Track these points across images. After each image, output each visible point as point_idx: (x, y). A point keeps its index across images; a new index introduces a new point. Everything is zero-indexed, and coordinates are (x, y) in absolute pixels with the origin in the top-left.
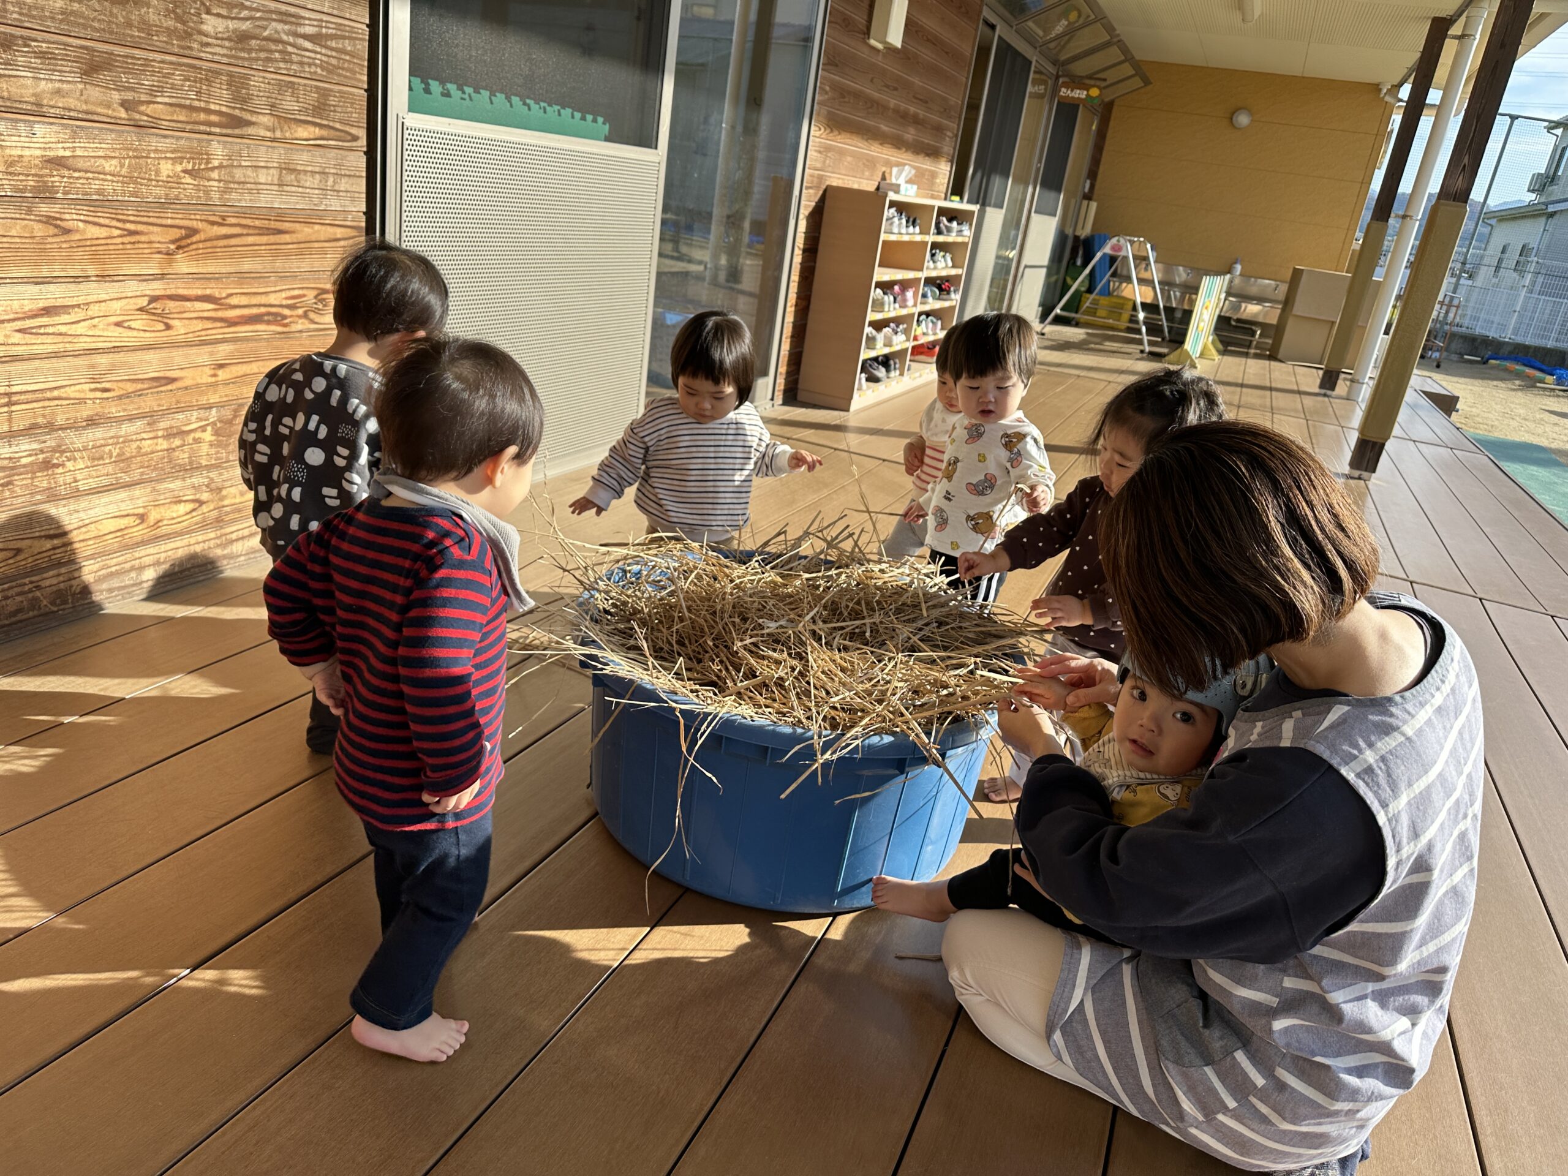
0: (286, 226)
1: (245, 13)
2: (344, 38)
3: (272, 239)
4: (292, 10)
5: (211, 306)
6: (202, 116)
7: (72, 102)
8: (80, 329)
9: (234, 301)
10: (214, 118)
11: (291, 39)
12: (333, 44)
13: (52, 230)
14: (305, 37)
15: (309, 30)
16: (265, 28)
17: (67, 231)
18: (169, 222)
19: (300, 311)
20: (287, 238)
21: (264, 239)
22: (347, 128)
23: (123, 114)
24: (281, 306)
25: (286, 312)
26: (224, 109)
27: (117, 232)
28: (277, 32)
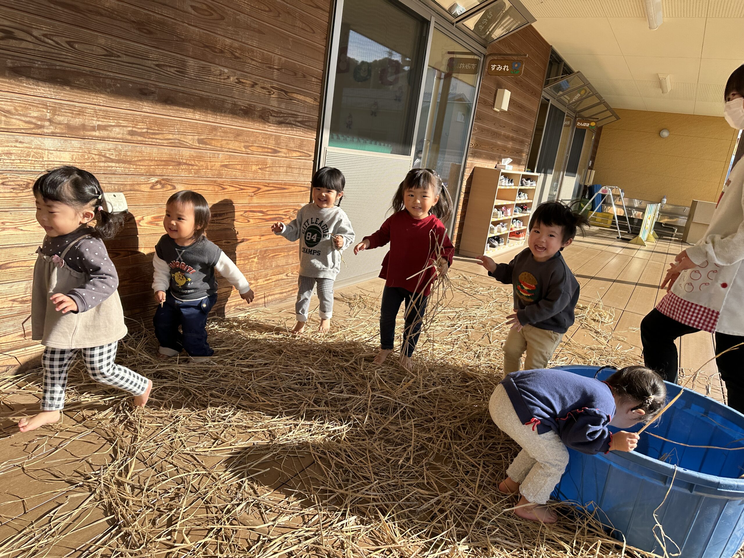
0: (287, 187)
1: (282, 115)
2: (309, 121)
3: (282, 191)
4: (295, 113)
5: (262, 214)
6: (266, 150)
7: (231, 147)
8: (224, 221)
9: (268, 213)
10: (269, 150)
11: (294, 123)
12: (306, 124)
13: (220, 188)
14: (298, 122)
15: (300, 119)
16: (287, 120)
17: (224, 189)
18: (253, 186)
19: (288, 217)
20: (286, 191)
21: (280, 191)
22: (308, 153)
23: (244, 149)
24: (282, 215)
25: (284, 217)
26: (273, 147)
27: (238, 189)
28: (290, 121)
